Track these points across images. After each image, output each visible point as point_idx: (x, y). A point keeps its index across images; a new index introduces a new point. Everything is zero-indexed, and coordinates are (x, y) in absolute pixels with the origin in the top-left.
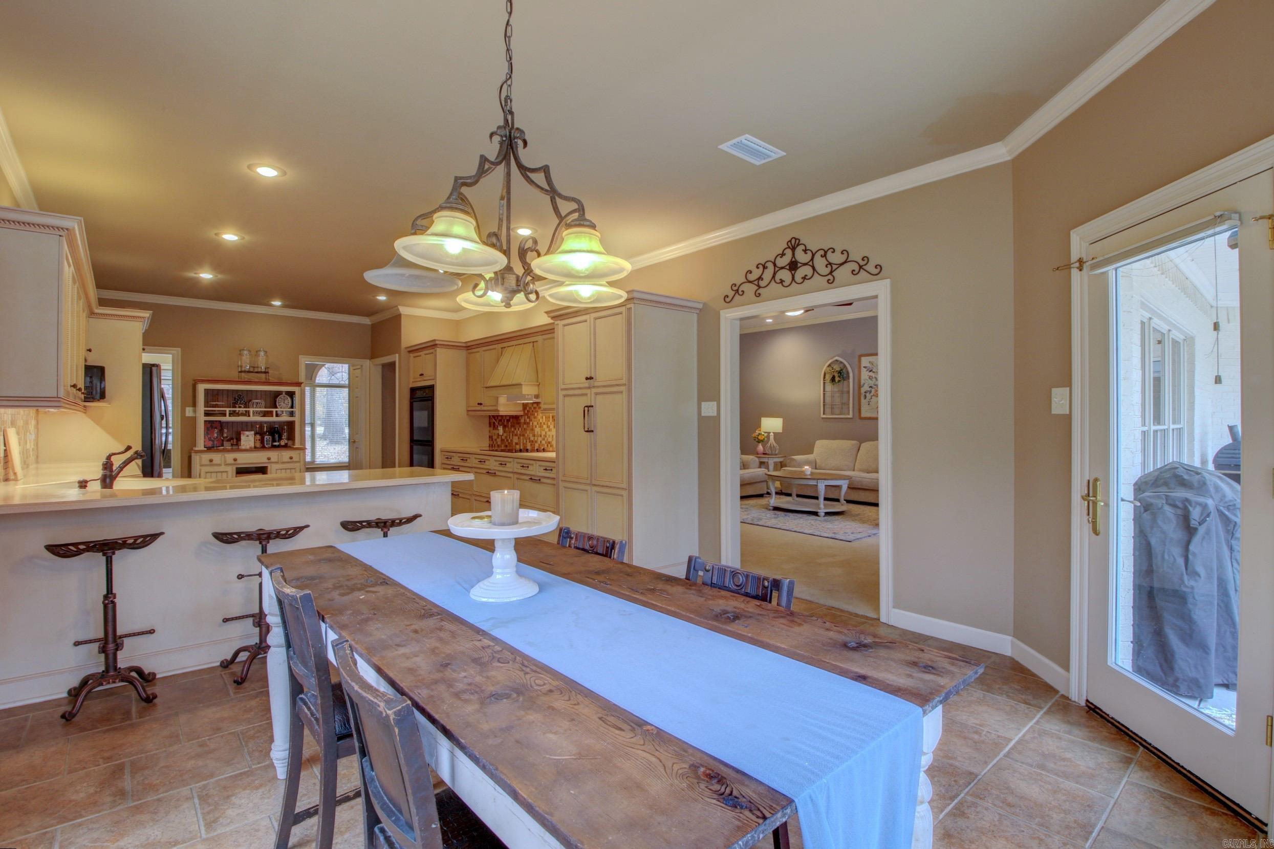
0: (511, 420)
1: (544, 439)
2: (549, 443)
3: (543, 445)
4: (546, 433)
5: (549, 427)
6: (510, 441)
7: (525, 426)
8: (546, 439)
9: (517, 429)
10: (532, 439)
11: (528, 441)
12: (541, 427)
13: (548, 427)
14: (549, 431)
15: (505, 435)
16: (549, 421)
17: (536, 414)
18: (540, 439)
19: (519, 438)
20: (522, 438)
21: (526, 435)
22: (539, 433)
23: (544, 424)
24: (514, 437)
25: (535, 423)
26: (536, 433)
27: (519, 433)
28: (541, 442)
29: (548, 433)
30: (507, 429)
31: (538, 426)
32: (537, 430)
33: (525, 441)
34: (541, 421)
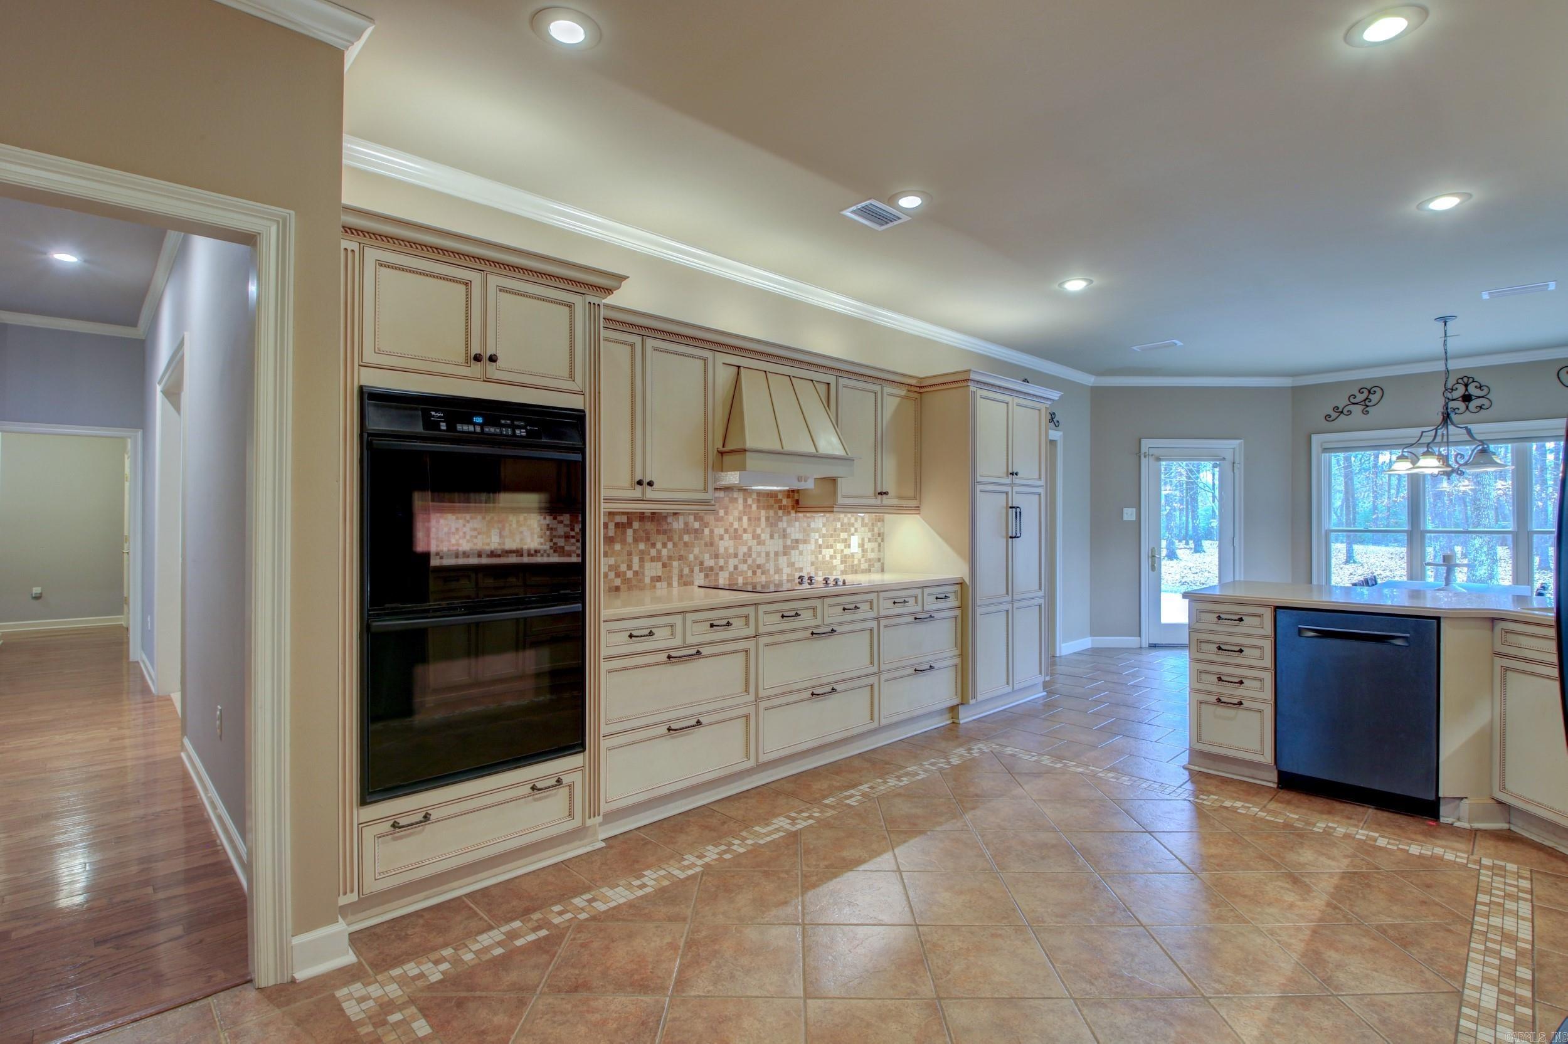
0: (636, 525)
1: (745, 561)
2: (759, 567)
3: (741, 573)
4: (750, 549)
5: (759, 536)
6: (630, 574)
7: (686, 538)
8: (750, 561)
9: (659, 546)
10: (709, 562)
11: (697, 569)
12: (736, 536)
13: (756, 537)
14: (759, 544)
15: (612, 561)
16: (759, 526)
17: (721, 513)
18: (732, 562)
19: (664, 565)
20: (675, 564)
21: (691, 557)
22: (731, 551)
23: (745, 531)
24: (647, 565)
25: (719, 531)
26: (722, 550)
27: (665, 552)
28: (736, 567)
29: (756, 549)
30: (618, 547)
31: (726, 537)
32: (725, 545)
33: (686, 571)
34: (736, 525)
